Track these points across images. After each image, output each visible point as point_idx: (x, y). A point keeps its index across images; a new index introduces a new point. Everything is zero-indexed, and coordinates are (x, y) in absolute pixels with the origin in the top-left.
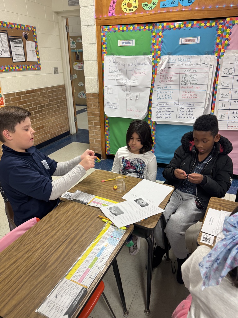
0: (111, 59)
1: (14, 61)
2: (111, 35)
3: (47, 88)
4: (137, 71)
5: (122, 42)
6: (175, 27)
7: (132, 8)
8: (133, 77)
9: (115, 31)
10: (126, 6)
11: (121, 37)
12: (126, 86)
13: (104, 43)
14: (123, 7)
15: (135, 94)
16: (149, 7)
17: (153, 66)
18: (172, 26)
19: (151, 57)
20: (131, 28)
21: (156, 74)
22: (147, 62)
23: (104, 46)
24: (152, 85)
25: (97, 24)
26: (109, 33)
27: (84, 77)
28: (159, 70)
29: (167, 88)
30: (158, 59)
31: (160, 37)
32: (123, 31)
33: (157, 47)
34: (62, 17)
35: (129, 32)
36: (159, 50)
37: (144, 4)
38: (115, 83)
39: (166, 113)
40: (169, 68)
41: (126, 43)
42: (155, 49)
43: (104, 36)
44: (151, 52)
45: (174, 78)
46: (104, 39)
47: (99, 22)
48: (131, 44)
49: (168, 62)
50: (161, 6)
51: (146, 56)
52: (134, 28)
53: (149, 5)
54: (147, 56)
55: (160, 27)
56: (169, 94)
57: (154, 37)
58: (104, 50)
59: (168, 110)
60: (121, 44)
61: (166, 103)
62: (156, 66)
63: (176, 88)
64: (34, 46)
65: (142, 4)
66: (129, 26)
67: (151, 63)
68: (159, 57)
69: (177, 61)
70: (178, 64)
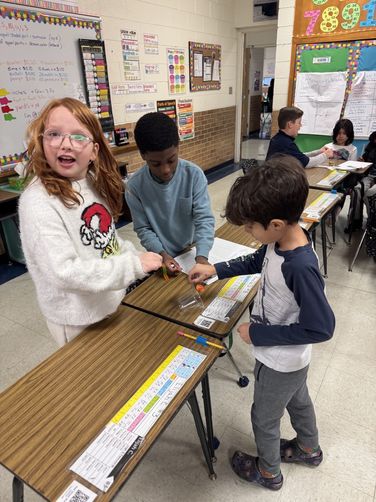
0: (304, 76)
1: (204, 80)
2: (307, 53)
3: (222, 109)
4: (330, 87)
5: (317, 59)
6: (373, 45)
7: (332, 27)
8: (325, 93)
9: (311, 49)
10: (325, 26)
11: (316, 55)
12: (317, 102)
13: (299, 61)
14: (322, 27)
15: (325, 110)
16: (349, 27)
17: (347, 82)
18: (370, 44)
19: (346, 73)
20: (328, 46)
21: (350, 90)
22: (341, 77)
23: (298, 63)
24: (346, 101)
25: (293, 43)
26: (305, 51)
27: (273, 94)
28: (353, 85)
29: (361, 103)
30: (354, 75)
31: (357, 54)
32: (319, 49)
33: (354, 64)
34: (242, 32)
35: (326, 50)
36: (355, 66)
37: (344, 23)
38: (306, 99)
39: (358, 128)
40: (364, 83)
41: (321, 60)
42: (351, 66)
43: (299, 54)
44: (347, 68)
45: (368, 93)
46: (299, 57)
47: (296, 41)
48: (327, 61)
49: (364, 78)
50: (361, 25)
51: (340, 72)
52: (331, 46)
53: (349, 25)
54: (342, 72)
55: (358, 45)
56: (362, 108)
57: (351, 54)
58: (298, 68)
59: (359, 125)
60: (316, 62)
61: (358, 118)
62: (350, 82)
63: (370, 102)
64: (218, 65)
65: (342, 24)
66: (326, 44)
67: (345, 79)
68: (355, 73)
69: (373, 77)
70: (374, 79)
